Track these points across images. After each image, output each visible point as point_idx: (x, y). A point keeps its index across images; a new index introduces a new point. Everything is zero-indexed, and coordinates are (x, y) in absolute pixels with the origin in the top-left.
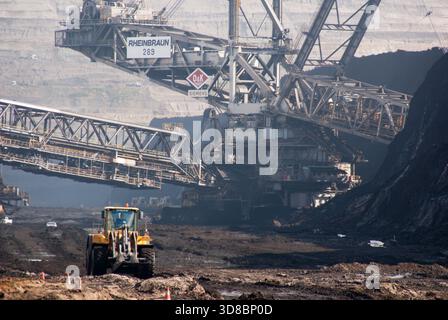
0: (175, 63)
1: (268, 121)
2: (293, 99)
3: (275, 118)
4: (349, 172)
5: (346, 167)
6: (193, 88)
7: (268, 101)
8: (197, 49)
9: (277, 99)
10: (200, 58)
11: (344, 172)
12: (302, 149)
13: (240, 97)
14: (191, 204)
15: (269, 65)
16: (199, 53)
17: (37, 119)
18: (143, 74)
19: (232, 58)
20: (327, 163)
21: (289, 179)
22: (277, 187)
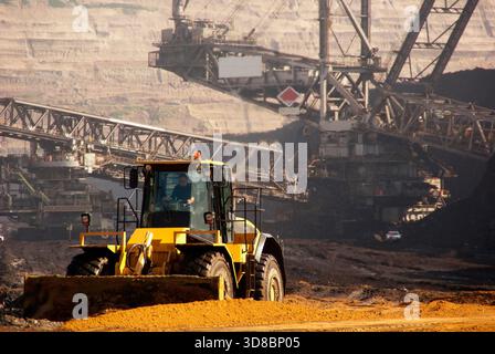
0: (266, 81)
1: (360, 137)
2: (384, 117)
3: (367, 134)
4: (439, 186)
5: (436, 182)
6: (284, 106)
7: (359, 118)
8: (286, 68)
9: (368, 116)
10: (291, 77)
11: (435, 187)
12: (393, 164)
13: (330, 114)
14: (285, 218)
15: (358, 83)
16: (289, 72)
17: (142, 138)
18: (234, 92)
19: (322, 77)
20: (418, 178)
21: (381, 194)
22: (370, 202)
